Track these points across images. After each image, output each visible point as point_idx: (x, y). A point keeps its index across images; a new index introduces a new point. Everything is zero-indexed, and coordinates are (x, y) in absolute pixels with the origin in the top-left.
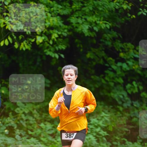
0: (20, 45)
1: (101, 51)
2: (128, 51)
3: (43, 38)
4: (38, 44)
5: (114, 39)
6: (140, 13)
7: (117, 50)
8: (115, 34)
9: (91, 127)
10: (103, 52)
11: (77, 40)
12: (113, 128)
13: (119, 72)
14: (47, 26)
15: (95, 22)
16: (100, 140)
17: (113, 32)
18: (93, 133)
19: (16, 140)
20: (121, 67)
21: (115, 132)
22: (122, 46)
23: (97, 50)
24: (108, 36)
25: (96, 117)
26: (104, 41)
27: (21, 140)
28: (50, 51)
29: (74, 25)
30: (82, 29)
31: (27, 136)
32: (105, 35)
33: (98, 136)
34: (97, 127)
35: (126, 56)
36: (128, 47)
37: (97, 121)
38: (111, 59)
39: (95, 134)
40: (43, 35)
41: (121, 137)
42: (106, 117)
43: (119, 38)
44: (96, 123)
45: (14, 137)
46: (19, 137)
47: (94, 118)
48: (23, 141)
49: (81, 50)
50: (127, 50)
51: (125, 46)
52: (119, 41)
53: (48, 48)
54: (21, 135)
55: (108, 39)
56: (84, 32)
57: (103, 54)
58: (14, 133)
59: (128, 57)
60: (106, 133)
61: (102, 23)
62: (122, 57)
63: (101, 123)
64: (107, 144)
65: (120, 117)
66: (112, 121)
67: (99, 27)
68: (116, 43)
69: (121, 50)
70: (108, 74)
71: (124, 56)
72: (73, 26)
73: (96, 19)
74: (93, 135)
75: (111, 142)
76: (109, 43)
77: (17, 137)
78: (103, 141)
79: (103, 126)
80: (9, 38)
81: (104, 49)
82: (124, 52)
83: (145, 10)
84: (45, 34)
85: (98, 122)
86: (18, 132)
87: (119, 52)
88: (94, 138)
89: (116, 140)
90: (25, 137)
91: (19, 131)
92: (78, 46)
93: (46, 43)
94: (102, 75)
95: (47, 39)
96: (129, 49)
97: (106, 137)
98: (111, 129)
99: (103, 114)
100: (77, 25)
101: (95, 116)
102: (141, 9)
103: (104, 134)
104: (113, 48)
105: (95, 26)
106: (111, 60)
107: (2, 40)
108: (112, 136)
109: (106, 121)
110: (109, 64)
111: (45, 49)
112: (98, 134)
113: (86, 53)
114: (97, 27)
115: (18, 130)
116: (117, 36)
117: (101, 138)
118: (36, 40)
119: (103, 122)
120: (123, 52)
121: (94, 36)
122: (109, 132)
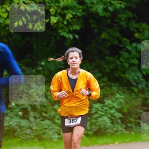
1: (116, 31)
2: (143, 31)
3: (57, 18)
4: (52, 24)
5: (129, 19)
7: (132, 30)
8: (130, 14)
9: (105, 108)
10: (118, 32)
11: (91, 21)
12: (128, 109)
13: (134, 53)
14: (62, 7)
15: (110, 2)
16: (115, 121)
17: (128, 12)
18: (107, 114)
19: (30, 122)
20: (136, 48)
21: (129, 113)
22: (137, 27)
23: (111, 30)
24: (123, 16)
25: (111, 99)
26: (118, 21)
27: (35, 122)
28: (64, 31)
29: (89, 4)
30: (97, 9)
31: (41, 118)
32: (120, 15)
33: (112, 118)
34: (111, 109)
35: (141, 36)
36: (143, 27)
37: (111, 103)
38: (126, 39)
39: (109, 116)
40: (57, 15)
41: (136, 119)
42: (121, 98)
43: (134, 18)
44: (110, 105)
45: (28, 119)
46: (33, 119)
47: (108, 100)
48: (37, 123)
49: (96, 30)
50: (141, 30)
51: (140, 26)
52: (134, 21)
53: (62, 28)
54: (35, 117)
55: (123, 19)
56: (99, 13)
57: (118, 34)
58: (28, 115)
59: (143, 38)
61: (117, 3)
63: (115, 105)
64: (121, 126)
65: (135, 98)
66: (126, 103)
67: (114, 7)
68: (131, 23)
69: (136, 31)
70: (122, 55)
71: (139, 37)
72: (87, 6)
74: (107, 116)
75: (126, 124)
76: (124, 23)
77: (32, 119)
78: (118, 123)
79: (118, 108)
81: (118, 29)
82: (139, 32)
84: (60, 14)
85: (113, 104)
86: (32, 114)
87: (134, 32)
88: (109, 119)
89: (130, 122)
90: (39, 119)
91: (34, 113)
92: (93, 26)
93: (60, 23)
94: (117, 56)
95: (61, 20)
96: (144, 29)
97: (120, 118)
98: (125, 111)
99: (118, 96)
100: (91, 5)
101: (109, 98)
103: (119, 115)
104: (128, 28)
105: (109, 6)
106: (125, 41)
108: (127, 118)
109: (121, 103)
110: (123, 44)
111: (59, 30)
112: (112, 115)
113: (101, 34)
114: (111, 7)
115: (32, 112)
116: (132, 16)
118: (50, 20)
119: (118, 103)
121: (109, 16)
122: (123, 114)
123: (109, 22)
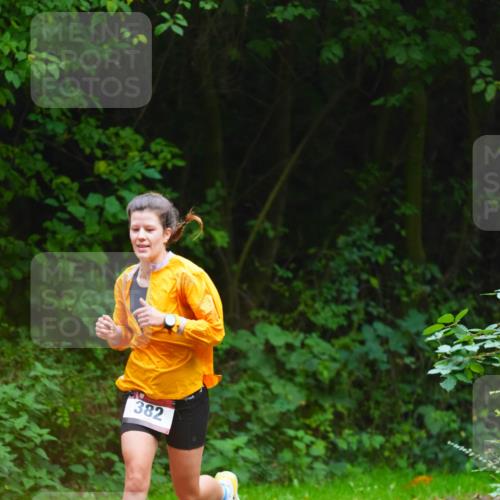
1: (32, 154)
2: (125, 156)
5: (75, 116)
6: (163, 28)
7: (88, 151)
10: (39, 156)
12: (72, 415)
13: (92, 228)
15: (11, 55)
16: (28, 456)
18: (3, 433)
20: (101, 210)
21: (78, 430)
22: (104, 139)
23: (17, 150)
25: (15, 379)
26: (40, 119)
33: (19, 444)
34: (15, 413)
35: (117, 172)
36: (122, 142)
37: (17, 393)
38: (65, 180)
39: (8, 438)
41: (99, 448)
42: (48, 377)
44: (13, 400)
47: (6, 383)
50: (118, 152)
51: (114, 139)
52: (92, 121)
57: (39, 164)
59: (125, 176)
60: (46, 435)
62: (104, 177)
63: (29, 400)
64: (50, 473)
65: (97, 379)
66: (68, 394)
67: (23, 73)
68: (82, 126)
69: (98, 153)
70: (54, 233)
71: (111, 172)
73: (14, 44)
74: (2, 439)
75: (65, 466)
76: (58, 128)
78: (37, 463)
79: (40, 410)
81: (41, 146)
82: (110, 158)
83: (179, 16)
85: (22, 396)
87: (92, 159)
88: (9, 449)
89: (81, 459)
94: (35, 237)
96: (125, 147)
97: (46, 446)
98: (64, 421)
99: (39, 369)
101: (10, 377)
102: (165, 15)
103: (41, 435)
104: (72, 145)
105: (8, 68)
106: (64, 185)
108: (70, 445)
109: (49, 393)
110: (57, 198)
112: (19, 436)
114: (17, 73)
117: (32, 451)
119: (38, 394)
120: (104, 157)
121: (8, 102)
122: (56, 430)
123: (10, 121)
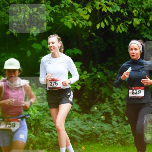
0: (116, 27)
80: (106, 21)
107: (98, 23)
